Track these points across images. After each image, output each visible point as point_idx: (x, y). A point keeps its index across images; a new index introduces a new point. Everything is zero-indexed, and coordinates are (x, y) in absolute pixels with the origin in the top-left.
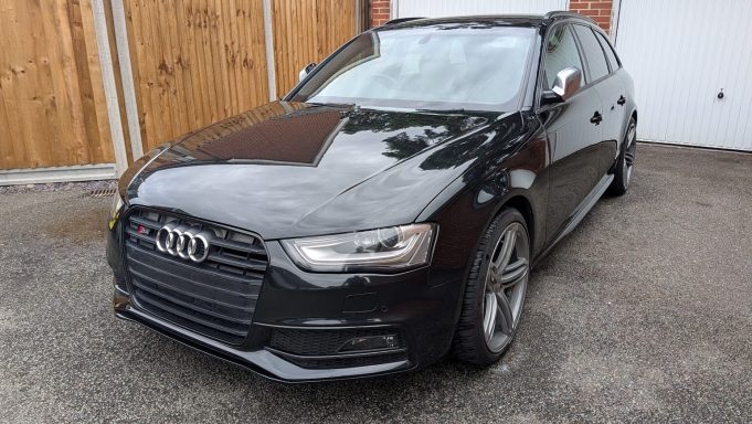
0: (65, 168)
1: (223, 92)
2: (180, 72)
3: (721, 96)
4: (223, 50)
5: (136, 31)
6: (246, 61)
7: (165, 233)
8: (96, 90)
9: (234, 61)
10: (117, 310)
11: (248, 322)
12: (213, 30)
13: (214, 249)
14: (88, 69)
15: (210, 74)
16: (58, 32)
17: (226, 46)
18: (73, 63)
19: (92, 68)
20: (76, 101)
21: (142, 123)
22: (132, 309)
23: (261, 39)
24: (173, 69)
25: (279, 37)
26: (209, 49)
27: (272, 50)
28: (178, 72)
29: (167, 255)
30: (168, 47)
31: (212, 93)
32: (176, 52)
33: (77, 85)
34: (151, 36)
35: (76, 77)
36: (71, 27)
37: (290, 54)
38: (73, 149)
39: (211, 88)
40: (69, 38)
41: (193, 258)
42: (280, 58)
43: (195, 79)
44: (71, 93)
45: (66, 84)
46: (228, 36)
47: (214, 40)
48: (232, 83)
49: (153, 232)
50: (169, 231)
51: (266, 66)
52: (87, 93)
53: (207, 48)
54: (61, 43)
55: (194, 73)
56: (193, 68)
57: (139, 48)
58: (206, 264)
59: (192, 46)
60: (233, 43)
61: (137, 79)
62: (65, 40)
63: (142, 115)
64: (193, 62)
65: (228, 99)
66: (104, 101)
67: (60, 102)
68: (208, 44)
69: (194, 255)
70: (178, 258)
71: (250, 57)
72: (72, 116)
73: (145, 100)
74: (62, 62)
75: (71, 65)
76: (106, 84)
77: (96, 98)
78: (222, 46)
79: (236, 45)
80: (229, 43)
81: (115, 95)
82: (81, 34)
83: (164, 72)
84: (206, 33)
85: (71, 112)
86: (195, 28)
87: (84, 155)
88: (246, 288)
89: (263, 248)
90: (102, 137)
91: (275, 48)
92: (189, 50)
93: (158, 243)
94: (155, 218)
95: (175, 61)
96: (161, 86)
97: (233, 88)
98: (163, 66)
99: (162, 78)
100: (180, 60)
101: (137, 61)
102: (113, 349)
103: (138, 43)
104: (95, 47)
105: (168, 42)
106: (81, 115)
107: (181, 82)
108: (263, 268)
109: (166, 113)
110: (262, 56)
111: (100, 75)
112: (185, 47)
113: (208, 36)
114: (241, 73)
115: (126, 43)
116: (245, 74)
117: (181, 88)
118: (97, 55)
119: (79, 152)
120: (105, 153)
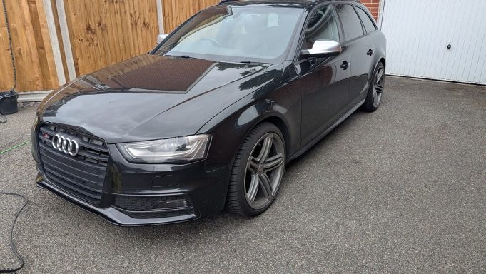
0: (29, 93)
1: (129, 44)
2: (101, 32)
3: (449, 47)
4: (129, 17)
5: (70, 6)
6: (144, 23)
7: (56, 138)
8: (46, 44)
9: (136, 24)
10: (38, 183)
11: (100, 191)
12: (122, 5)
13: (82, 148)
14: (40, 31)
15: (120, 32)
16: (21, 7)
17: (131, 15)
18: (31, 27)
19: (43, 30)
20: (34, 51)
21: (76, 64)
22: (44, 183)
23: (155, 9)
24: (95, 30)
25: (166, 8)
26: (119, 17)
27: (162, 17)
28: (99, 31)
29: (57, 151)
30: (92, 16)
31: (122, 45)
32: (97, 19)
33: (34, 42)
34: (80, 10)
35: (34, 36)
36: (29, 4)
37: (174, 19)
38: (33, 81)
39: (121, 42)
40: (28, 11)
41: (71, 153)
42: (167, 21)
43: (110, 36)
44: (31, 46)
45: (28, 41)
46: (132, 8)
47: (123, 11)
48: (136, 38)
49: (51, 137)
50: (59, 137)
51: (158, 26)
52: (40, 46)
53: (118, 16)
54: (23, 15)
55: (110, 32)
56: (109, 29)
57: (73, 17)
58: (77, 157)
59: (108, 15)
60: (135, 12)
61: (72, 36)
62: (25, 13)
63: (76, 59)
64: (108, 25)
65: (133, 48)
66: (51, 51)
67: (24, 52)
68: (119, 13)
69: (72, 151)
70: (63, 153)
71: (147, 21)
72: (32, 61)
73: (77, 50)
74: (24, 27)
75: (30, 29)
76: (52, 41)
77: (46, 49)
78: (128, 14)
79: (137, 13)
80: (132, 12)
81: (58, 47)
82: (35, 8)
83: (90, 32)
84: (117, 6)
85: (31, 58)
86: (110, 3)
87: (41, 85)
88: (99, 172)
89: (107, 148)
90: (51, 74)
91: (164, 15)
92: (106, 17)
93: (53, 144)
94: (53, 128)
95: (97, 24)
96: (88, 41)
97: (136, 41)
98: (89, 28)
99: (89, 36)
100: (100, 24)
101: (71, 26)
102: (38, 205)
103: (72, 14)
104: (44, 17)
105: (92, 13)
106: (38, 60)
107: (101, 39)
108: (107, 160)
109: (92, 58)
110: (155, 21)
111: (48, 34)
112: (103, 15)
113: (118, 8)
114: (141, 32)
115: (64, 14)
116: (144, 32)
117: (101, 42)
118: (45, 22)
119: (37, 83)
120: (53, 83)
